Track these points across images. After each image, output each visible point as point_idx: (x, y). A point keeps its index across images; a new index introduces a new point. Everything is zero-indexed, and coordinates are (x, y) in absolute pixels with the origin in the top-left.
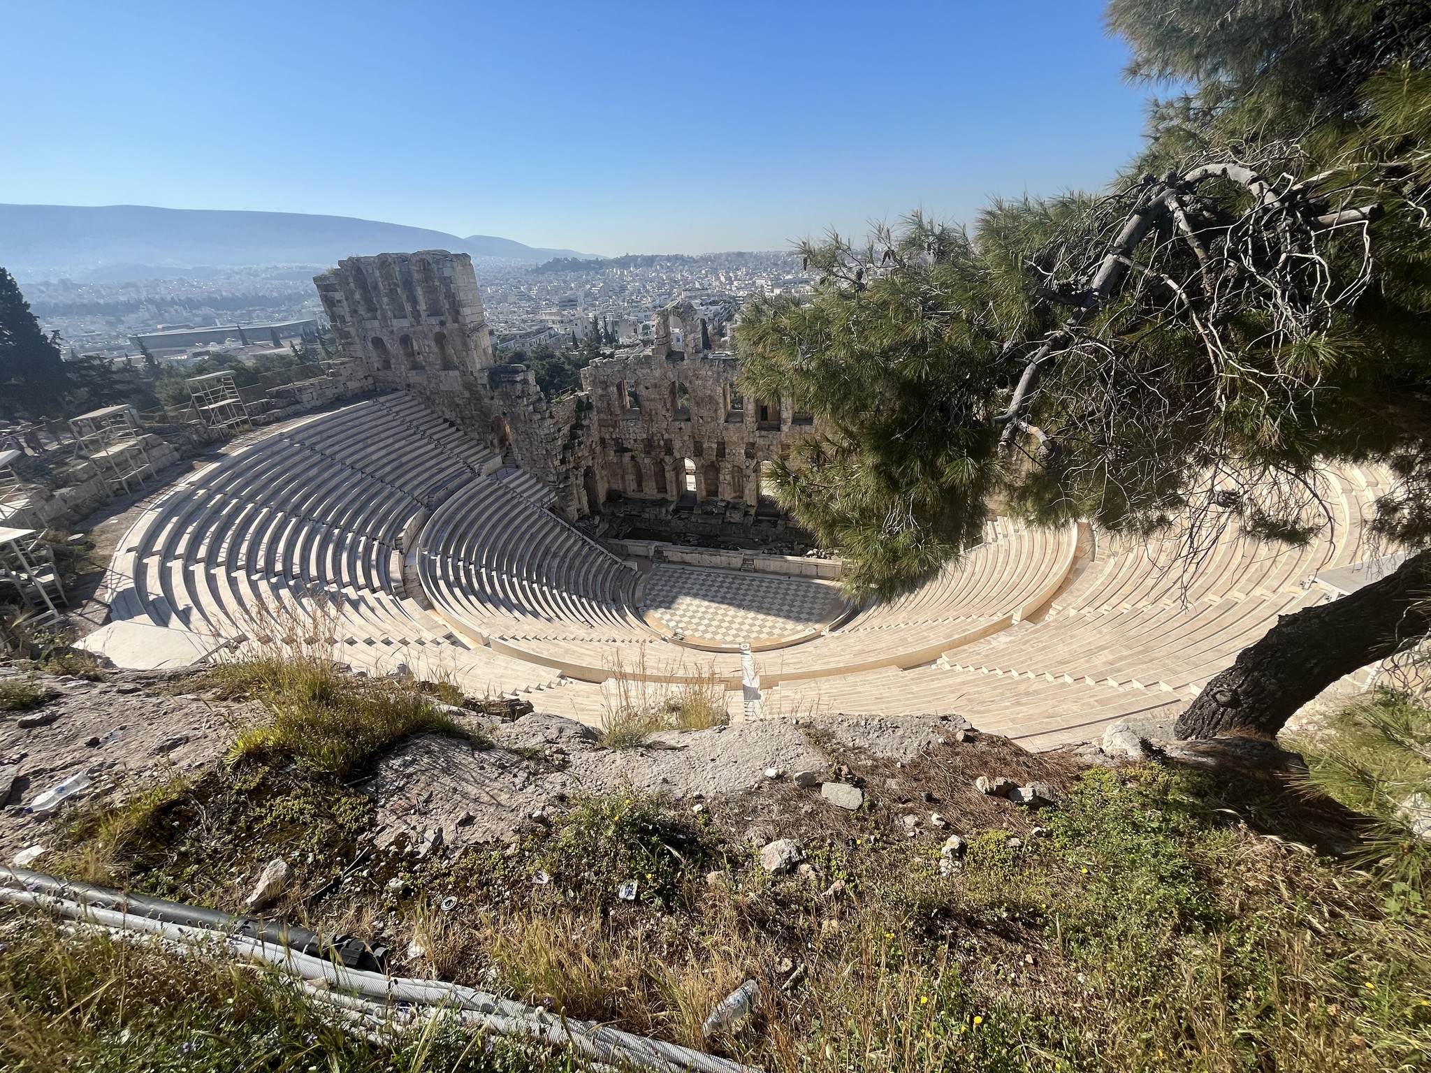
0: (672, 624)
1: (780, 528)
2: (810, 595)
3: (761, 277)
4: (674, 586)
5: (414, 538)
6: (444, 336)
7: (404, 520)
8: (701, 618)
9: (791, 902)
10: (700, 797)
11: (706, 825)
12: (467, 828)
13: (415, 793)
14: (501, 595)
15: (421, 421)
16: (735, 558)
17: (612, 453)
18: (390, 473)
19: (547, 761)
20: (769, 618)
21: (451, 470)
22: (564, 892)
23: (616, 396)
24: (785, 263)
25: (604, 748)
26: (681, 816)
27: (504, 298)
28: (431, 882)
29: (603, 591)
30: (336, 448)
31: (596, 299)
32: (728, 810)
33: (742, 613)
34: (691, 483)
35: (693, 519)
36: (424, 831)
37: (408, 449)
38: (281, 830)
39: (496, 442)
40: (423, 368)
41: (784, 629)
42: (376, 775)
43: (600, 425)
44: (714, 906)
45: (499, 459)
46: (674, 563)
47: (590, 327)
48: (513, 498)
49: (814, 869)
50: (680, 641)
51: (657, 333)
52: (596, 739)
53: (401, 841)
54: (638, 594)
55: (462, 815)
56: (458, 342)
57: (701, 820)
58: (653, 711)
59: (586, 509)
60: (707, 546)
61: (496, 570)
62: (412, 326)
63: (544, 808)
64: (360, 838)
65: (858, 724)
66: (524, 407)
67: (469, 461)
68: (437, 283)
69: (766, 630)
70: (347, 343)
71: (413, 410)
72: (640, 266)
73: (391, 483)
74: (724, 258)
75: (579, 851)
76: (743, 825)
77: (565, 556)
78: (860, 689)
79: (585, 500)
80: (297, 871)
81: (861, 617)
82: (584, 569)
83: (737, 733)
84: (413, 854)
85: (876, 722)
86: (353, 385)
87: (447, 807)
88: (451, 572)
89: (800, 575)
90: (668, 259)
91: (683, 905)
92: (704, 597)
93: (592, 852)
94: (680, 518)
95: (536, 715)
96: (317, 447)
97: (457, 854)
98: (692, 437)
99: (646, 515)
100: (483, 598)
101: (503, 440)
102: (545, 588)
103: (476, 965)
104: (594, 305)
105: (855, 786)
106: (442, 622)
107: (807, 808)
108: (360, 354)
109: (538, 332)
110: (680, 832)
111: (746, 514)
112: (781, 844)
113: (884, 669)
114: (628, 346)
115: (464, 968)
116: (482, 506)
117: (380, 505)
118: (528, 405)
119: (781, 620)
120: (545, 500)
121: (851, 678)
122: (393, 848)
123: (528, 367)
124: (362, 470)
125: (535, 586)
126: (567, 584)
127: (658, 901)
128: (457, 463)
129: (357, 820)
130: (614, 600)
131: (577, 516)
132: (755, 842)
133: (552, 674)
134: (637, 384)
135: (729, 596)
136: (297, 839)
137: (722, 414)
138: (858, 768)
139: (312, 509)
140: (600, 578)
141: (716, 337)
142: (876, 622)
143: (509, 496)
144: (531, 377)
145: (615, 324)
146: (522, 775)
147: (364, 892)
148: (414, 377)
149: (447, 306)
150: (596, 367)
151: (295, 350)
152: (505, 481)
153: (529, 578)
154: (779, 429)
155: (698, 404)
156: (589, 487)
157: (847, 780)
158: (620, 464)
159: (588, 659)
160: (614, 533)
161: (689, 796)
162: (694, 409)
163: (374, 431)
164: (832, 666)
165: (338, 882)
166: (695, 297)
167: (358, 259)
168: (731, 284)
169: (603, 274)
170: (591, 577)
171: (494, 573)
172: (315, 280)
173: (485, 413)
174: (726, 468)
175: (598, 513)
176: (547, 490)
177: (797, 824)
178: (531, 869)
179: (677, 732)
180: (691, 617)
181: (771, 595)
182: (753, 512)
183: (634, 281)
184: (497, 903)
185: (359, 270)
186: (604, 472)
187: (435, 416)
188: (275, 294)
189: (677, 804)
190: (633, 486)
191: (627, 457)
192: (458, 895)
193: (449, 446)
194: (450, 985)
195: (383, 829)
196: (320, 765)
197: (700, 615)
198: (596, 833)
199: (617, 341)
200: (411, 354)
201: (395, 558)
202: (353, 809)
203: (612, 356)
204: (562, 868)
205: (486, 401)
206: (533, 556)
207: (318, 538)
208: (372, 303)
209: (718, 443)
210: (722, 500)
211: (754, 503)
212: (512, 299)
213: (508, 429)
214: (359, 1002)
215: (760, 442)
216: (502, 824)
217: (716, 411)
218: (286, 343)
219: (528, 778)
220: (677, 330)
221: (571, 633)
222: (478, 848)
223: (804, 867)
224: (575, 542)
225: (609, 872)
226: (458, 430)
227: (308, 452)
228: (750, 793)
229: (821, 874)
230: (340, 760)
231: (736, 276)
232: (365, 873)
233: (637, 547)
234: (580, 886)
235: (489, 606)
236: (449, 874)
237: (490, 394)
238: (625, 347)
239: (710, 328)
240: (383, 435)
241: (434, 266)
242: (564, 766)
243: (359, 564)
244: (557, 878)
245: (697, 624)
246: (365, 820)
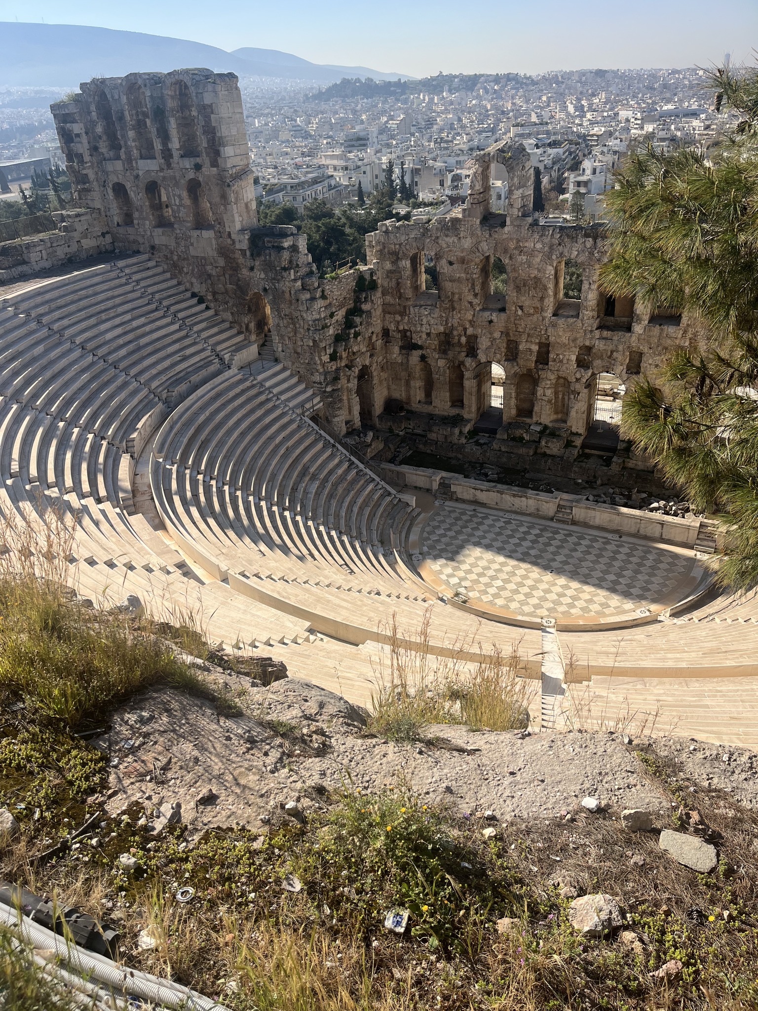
0: (454, 581)
1: (615, 468)
2: (648, 563)
3: (627, 106)
4: (459, 532)
5: (148, 441)
6: (198, 184)
7: (138, 418)
8: (493, 578)
9: (607, 976)
10: (492, 818)
11: (499, 856)
12: (209, 808)
13: (151, 758)
14: (246, 522)
15: (165, 294)
16: (548, 503)
17: (396, 350)
18: (124, 357)
19: (304, 742)
20: (587, 588)
21: (196, 359)
22: (319, 907)
23: (408, 272)
24: (665, 86)
25: (373, 736)
26: (467, 838)
27: (275, 134)
28: (166, 865)
29: (369, 529)
30: (66, 322)
31: (393, 137)
32: (529, 842)
33: (548, 577)
34: (497, 397)
35: (495, 446)
36: (160, 803)
37: (147, 328)
38: (7, 776)
39: (252, 326)
40: (170, 225)
41: (605, 605)
42: (110, 728)
43: (384, 312)
44: (505, 961)
45: (254, 349)
46: (463, 501)
47: (383, 177)
48: (268, 400)
49: (641, 940)
50: (462, 604)
51: (472, 187)
52: (364, 722)
53: (135, 810)
54: (413, 537)
55: (204, 792)
56: (216, 192)
57: (493, 849)
58: (429, 694)
59: (357, 422)
60: (509, 483)
61: (242, 489)
62: (162, 170)
63: (298, 800)
64: (90, 800)
65: (717, 757)
66: (291, 282)
67: (219, 348)
68: (194, 113)
69: (580, 604)
70: (84, 190)
71: (157, 279)
72: (457, 90)
73: (126, 370)
74: (576, 78)
75: (340, 859)
76: (548, 867)
77: (326, 480)
78: (708, 701)
79: (356, 409)
80: (22, 826)
81: (720, 602)
82: (348, 499)
83: (546, 744)
84: (147, 829)
85: (744, 759)
86: (87, 243)
87: (189, 777)
88: (188, 487)
89: (637, 535)
90: (497, 79)
91: (464, 952)
92: (500, 551)
93: (355, 864)
94: (477, 443)
95: (292, 682)
96: (45, 320)
97: (196, 837)
98: (506, 333)
99: (433, 436)
100: (224, 523)
101: (261, 324)
102: (298, 518)
103: (214, 972)
104: (388, 146)
105: (708, 841)
106: (174, 547)
107: (638, 859)
108: (98, 204)
109: (315, 181)
110: (464, 858)
111: (569, 444)
112: (599, 899)
113: (745, 680)
114: (431, 204)
115: (200, 972)
116: (229, 408)
117: (111, 397)
118: (295, 280)
119: (602, 593)
120: (308, 406)
121: (696, 685)
122: (125, 817)
123: (299, 228)
124: (93, 351)
125: (287, 513)
126: (326, 515)
127: (434, 941)
128: (204, 350)
129: (87, 779)
130: (382, 542)
131: (344, 430)
132: (564, 890)
133: (297, 627)
134: (438, 257)
135: (532, 552)
136: (22, 789)
137: (550, 304)
138: (715, 818)
139: (35, 396)
140: (367, 511)
141: (553, 194)
142: (742, 612)
143: (263, 398)
144: (302, 243)
145: (415, 172)
146: (275, 755)
147: (94, 863)
148: (160, 237)
149: (205, 145)
150: (387, 232)
151: (25, 197)
152: (260, 378)
153: (280, 504)
154: (629, 329)
155: (518, 288)
156: (364, 394)
157: (697, 832)
158: (405, 366)
159: (344, 613)
160: (389, 455)
161: (478, 814)
162: (512, 295)
163: (110, 304)
164: (670, 664)
165: (65, 847)
166: (529, 135)
167: (103, 81)
168: (582, 116)
169: (405, 102)
170: (356, 509)
171: (239, 493)
172: (53, 107)
173: (242, 288)
174: (548, 378)
175: (372, 428)
176: (309, 393)
177: (622, 877)
178: (282, 872)
179: (464, 728)
180: (480, 575)
181: (591, 557)
182: (578, 442)
183: (446, 111)
184: (240, 904)
185: (103, 95)
186: (384, 375)
187: (182, 288)
188: (6, 126)
189: (463, 823)
190: (419, 395)
191: (415, 355)
192: (195, 886)
193: (196, 328)
194: (186, 989)
195: (115, 793)
196: (49, 709)
197: (491, 573)
198: (361, 841)
199: (416, 197)
200: (158, 207)
201: (125, 462)
202: (84, 765)
203: (407, 217)
204: (318, 876)
205: (245, 272)
206: (287, 476)
207: (41, 430)
208: (116, 138)
209: (540, 344)
210: (537, 423)
211: (582, 430)
212: (284, 136)
213: (268, 310)
214: (90, 986)
215: (600, 345)
216: (249, 810)
217: (542, 299)
218: (14, 187)
219: (281, 760)
220: (499, 183)
221: (326, 577)
222: (221, 833)
223: (628, 936)
224: (341, 462)
225: (373, 892)
226: (208, 308)
227: (33, 325)
228: (559, 824)
229: (651, 948)
230: (72, 706)
231: (590, 105)
232: (94, 842)
233: (417, 476)
234: (339, 902)
235: (231, 533)
236: (186, 860)
237: (249, 263)
238: (426, 205)
239: (545, 180)
240: (120, 310)
241: (192, 89)
242: (323, 751)
243: (84, 466)
244: (311, 888)
245: (487, 585)
246: (96, 779)
